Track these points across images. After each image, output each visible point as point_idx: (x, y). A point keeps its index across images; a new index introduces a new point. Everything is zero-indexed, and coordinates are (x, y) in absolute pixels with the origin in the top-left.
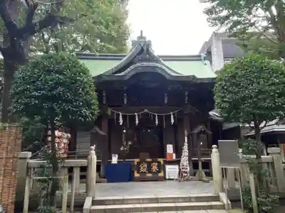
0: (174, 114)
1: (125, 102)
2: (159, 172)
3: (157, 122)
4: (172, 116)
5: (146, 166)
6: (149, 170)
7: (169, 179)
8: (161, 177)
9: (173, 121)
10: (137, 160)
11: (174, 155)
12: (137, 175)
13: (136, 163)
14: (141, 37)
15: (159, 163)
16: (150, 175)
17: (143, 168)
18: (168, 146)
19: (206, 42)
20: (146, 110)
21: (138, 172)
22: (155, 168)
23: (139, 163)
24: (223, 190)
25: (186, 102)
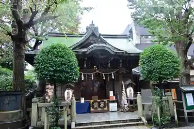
0: (114, 73)
1: (85, 67)
2: (105, 107)
3: (104, 78)
4: (113, 75)
6: (99, 106)
7: (112, 111)
8: (106, 110)
9: (113, 77)
10: (92, 101)
11: (114, 97)
12: (92, 109)
13: (91, 103)
14: (92, 24)
15: (105, 102)
16: (100, 109)
17: (96, 105)
18: (110, 92)
19: (129, 25)
20: (97, 71)
21: (93, 108)
22: (102, 105)
23: (93, 103)
24: (143, 116)
25: (121, 66)
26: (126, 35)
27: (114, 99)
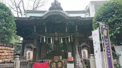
4: (69, 38)
5: (55, 64)
10: (50, 61)
13: (49, 63)
17: (53, 65)
18: (69, 53)
19: (87, 6)
23: (51, 63)
25: (77, 31)
26: (84, 11)
27: (72, 60)
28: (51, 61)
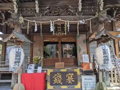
1: (37, 11)
2: (75, 83)
6: (64, 82)
12: (49, 87)
15: (75, 73)
17: (57, 79)
25: (101, 9)
28: (52, 71)
